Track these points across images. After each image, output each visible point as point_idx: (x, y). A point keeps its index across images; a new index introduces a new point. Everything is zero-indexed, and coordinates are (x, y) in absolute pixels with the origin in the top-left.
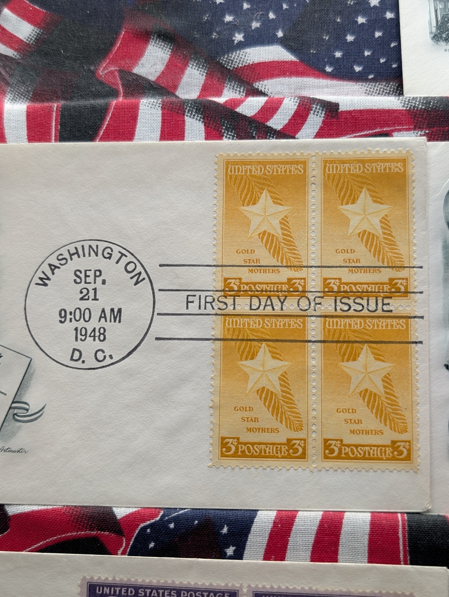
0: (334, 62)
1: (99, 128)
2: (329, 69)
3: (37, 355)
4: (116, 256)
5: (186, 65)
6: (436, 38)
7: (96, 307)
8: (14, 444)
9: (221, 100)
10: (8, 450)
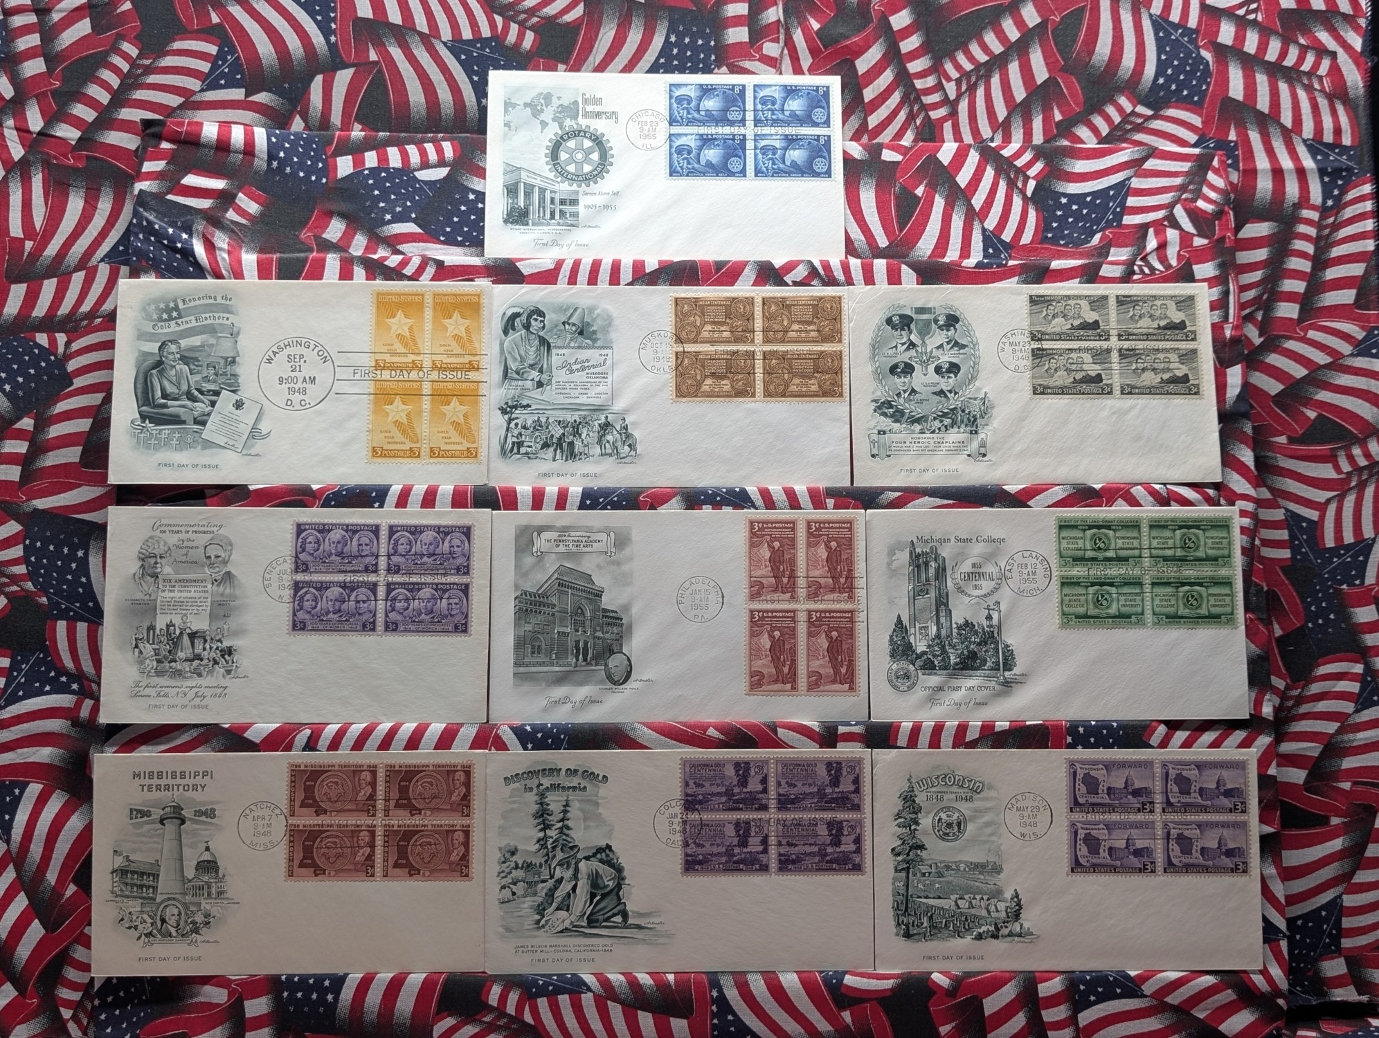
0: (445, 234)
1: (302, 271)
2: (442, 238)
3: (266, 402)
4: (312, 346)
5: (355, 234)
6: (506, 221)
7: (300, 376)
8: (253, 451)
9: (375, 257)
10: (250, 455)
